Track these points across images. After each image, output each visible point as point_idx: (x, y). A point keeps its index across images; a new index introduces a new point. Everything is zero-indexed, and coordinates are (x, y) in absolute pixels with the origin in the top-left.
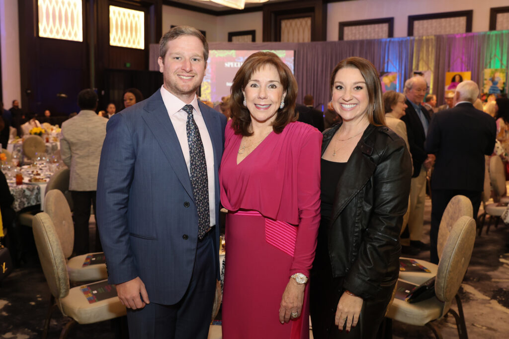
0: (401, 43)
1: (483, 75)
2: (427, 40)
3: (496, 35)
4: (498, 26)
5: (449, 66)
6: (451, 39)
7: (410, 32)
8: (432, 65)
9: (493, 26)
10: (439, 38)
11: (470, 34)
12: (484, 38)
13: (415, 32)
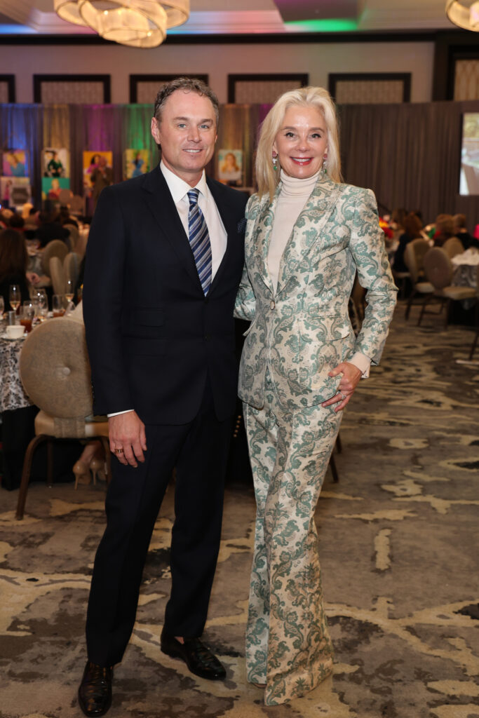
0: (27, 111)
1: (125, 156)
2: (60, 110)
3: (137, 109)
4: (140, 98)
5: (87, 143)
6: (87, 110)
7: (37, 97)
8: (67, 141)
9: (133, 98)
10: (73, 108)
11: (107, 106)
12: (125, 111)
13: (44, 98)
